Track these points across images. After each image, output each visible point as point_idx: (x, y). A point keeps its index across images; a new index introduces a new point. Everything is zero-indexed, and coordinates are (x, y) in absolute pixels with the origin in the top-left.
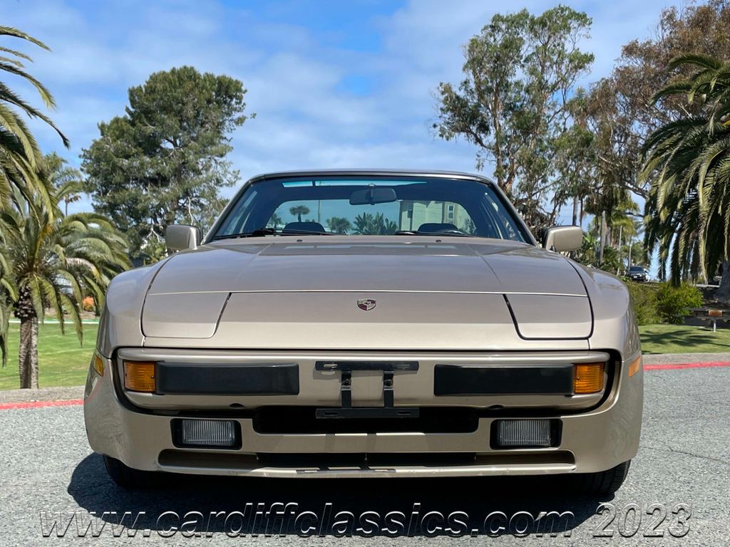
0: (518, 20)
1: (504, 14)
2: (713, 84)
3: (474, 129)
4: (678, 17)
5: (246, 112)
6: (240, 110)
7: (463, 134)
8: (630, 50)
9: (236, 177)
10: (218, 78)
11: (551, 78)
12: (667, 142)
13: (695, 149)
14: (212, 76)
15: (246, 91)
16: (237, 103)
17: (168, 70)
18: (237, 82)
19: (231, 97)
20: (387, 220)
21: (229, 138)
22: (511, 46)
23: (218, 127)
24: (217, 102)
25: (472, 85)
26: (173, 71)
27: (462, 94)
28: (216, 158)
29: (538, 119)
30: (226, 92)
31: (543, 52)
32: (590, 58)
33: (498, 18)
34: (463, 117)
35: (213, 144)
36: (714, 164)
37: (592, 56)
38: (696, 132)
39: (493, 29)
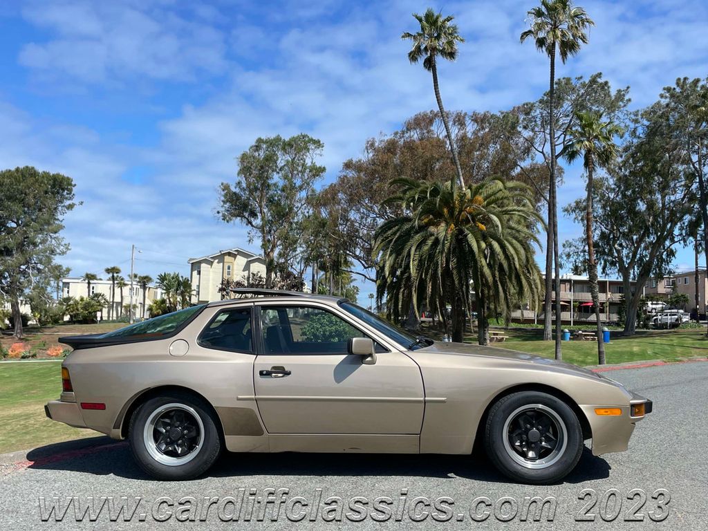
0: (274, 143)
1: (264, 137)
2: (416, 198)
3: (246, 215)
4: (376, 144)
5: (75, 201)
6: (70, 199)
7: (239, 218)
8: (348, 165)
9: (67, 248)
10: (53, 175)
11: (298, 182)
12: (390, 232)
13: (406, 236)
14: (48, 173)
15: (75, 185)
16: (68, 194)
17: (13, 169)
18: (68, 178)
19: (63, 190)
20: (182, 277)
21: (61, 220)
22: (270, 159)
23: (53, 212)
24: (53, 193)
25: (244, 185)
26: (17, 169)
27: (237, 190)
28: (51, 234)
29: (291, 209)
30: (60, 186)
31: (292, 165)
32: (323, 170)
33: (260, 141)
34: (238, 206)
35: (49, 224)
36: (419, 247)
37: (324, 168)
38: (407, 226)
39: (257, 148)
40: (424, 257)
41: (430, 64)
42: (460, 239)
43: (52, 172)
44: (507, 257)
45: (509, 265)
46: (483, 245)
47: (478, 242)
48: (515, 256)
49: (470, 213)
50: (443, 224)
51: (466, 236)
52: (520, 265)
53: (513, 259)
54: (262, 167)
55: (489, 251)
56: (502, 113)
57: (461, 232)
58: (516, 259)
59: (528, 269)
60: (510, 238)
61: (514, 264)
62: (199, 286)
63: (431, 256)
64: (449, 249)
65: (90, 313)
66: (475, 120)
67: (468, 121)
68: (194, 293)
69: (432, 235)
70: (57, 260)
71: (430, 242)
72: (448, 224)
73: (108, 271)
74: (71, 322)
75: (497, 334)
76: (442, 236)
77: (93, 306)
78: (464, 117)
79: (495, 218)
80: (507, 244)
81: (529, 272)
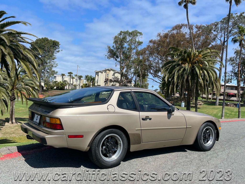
0: (126, 33)
1: (123, 31)
3: (115, 57)
4: (161, 35)
5: (60, 49)
6: (58, 49)
7: (112, 58)
8: (151, 41)
9: (57, 65)
11: (133, 47)
12: (168, 66)
13: (173, 68)
14: (52, 40)
15: (60, 44)
16: (58, 47)
17: (41, 38)
18: (58, 42)
19: (56, 46)
20: (93, 77)
21: (55, 56)
22: (124, 38)
23: (53, 53)
24: (53, 47)
25: (115, 47)
26: (42, 38)
27: (113, 49)
28: (52, 60)
29: (130, 56)
30: (55, 44)
31: (131, 41)
32: (142, 43)
33: (121, 32)
34: (113, 54)
35: (51, 57)
36: (178, 71)
37: (142, 42)
38: (174, 64)
39: (120, 34)
40: (180, 75)
41: (186, 7)
42: (193, 70)
43: (53, 40)
44: (209, 76)
45: (210, 79)
46: (201, 72)
47: (199, 71)
48: (212, 76)
49: (197, 60)
50: (187, 64)
51: (195, 68)
52: (213, 79)
53: (211, 77)
54: (121, 41)
55: (203, 74)
56: (207, 25)
57: (193, 67)
58: (212, 77)
59: (216, 81)
60: (211, 70)
61: (212, 79)
62: (98, 80)
63: (182, 75)
64: (189, 73)
65: (63, 86)
66: (197, 28)
67: (194, 27)
68: (96, 82)
69: (183, 67)
70: (54, 69)
71: (182, 70)
72: (189, 64)
73: (69, 73)
74: (57, 89)
75: (199, 103)
76: (187, 68)
77: (64, 84)
78: (193, 26)
79: (206, 62)
80: (210, 72)
81: (216, 82)
